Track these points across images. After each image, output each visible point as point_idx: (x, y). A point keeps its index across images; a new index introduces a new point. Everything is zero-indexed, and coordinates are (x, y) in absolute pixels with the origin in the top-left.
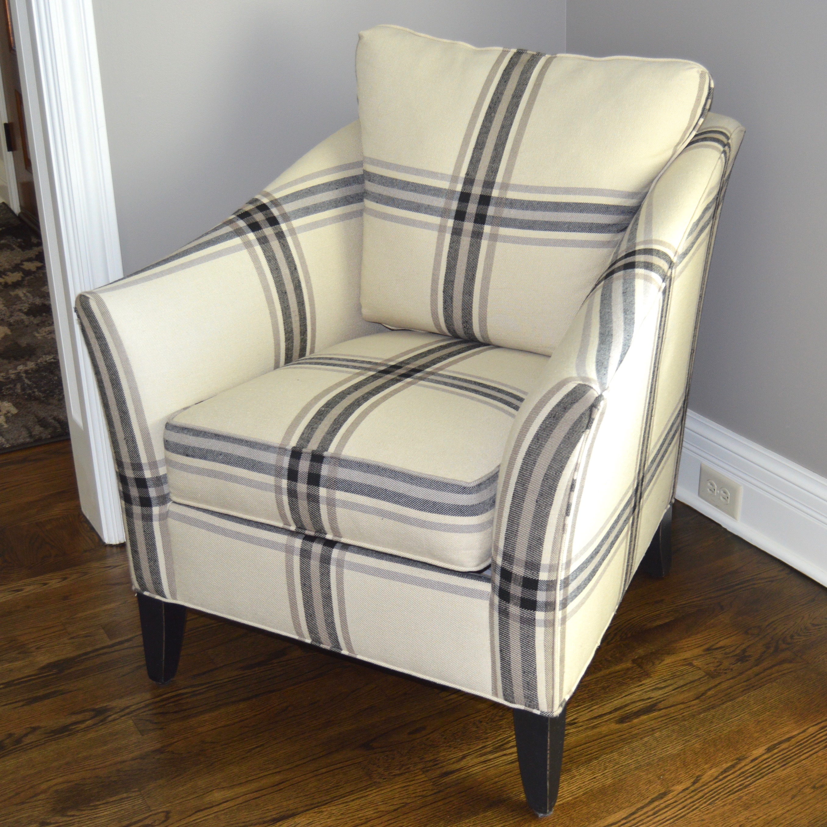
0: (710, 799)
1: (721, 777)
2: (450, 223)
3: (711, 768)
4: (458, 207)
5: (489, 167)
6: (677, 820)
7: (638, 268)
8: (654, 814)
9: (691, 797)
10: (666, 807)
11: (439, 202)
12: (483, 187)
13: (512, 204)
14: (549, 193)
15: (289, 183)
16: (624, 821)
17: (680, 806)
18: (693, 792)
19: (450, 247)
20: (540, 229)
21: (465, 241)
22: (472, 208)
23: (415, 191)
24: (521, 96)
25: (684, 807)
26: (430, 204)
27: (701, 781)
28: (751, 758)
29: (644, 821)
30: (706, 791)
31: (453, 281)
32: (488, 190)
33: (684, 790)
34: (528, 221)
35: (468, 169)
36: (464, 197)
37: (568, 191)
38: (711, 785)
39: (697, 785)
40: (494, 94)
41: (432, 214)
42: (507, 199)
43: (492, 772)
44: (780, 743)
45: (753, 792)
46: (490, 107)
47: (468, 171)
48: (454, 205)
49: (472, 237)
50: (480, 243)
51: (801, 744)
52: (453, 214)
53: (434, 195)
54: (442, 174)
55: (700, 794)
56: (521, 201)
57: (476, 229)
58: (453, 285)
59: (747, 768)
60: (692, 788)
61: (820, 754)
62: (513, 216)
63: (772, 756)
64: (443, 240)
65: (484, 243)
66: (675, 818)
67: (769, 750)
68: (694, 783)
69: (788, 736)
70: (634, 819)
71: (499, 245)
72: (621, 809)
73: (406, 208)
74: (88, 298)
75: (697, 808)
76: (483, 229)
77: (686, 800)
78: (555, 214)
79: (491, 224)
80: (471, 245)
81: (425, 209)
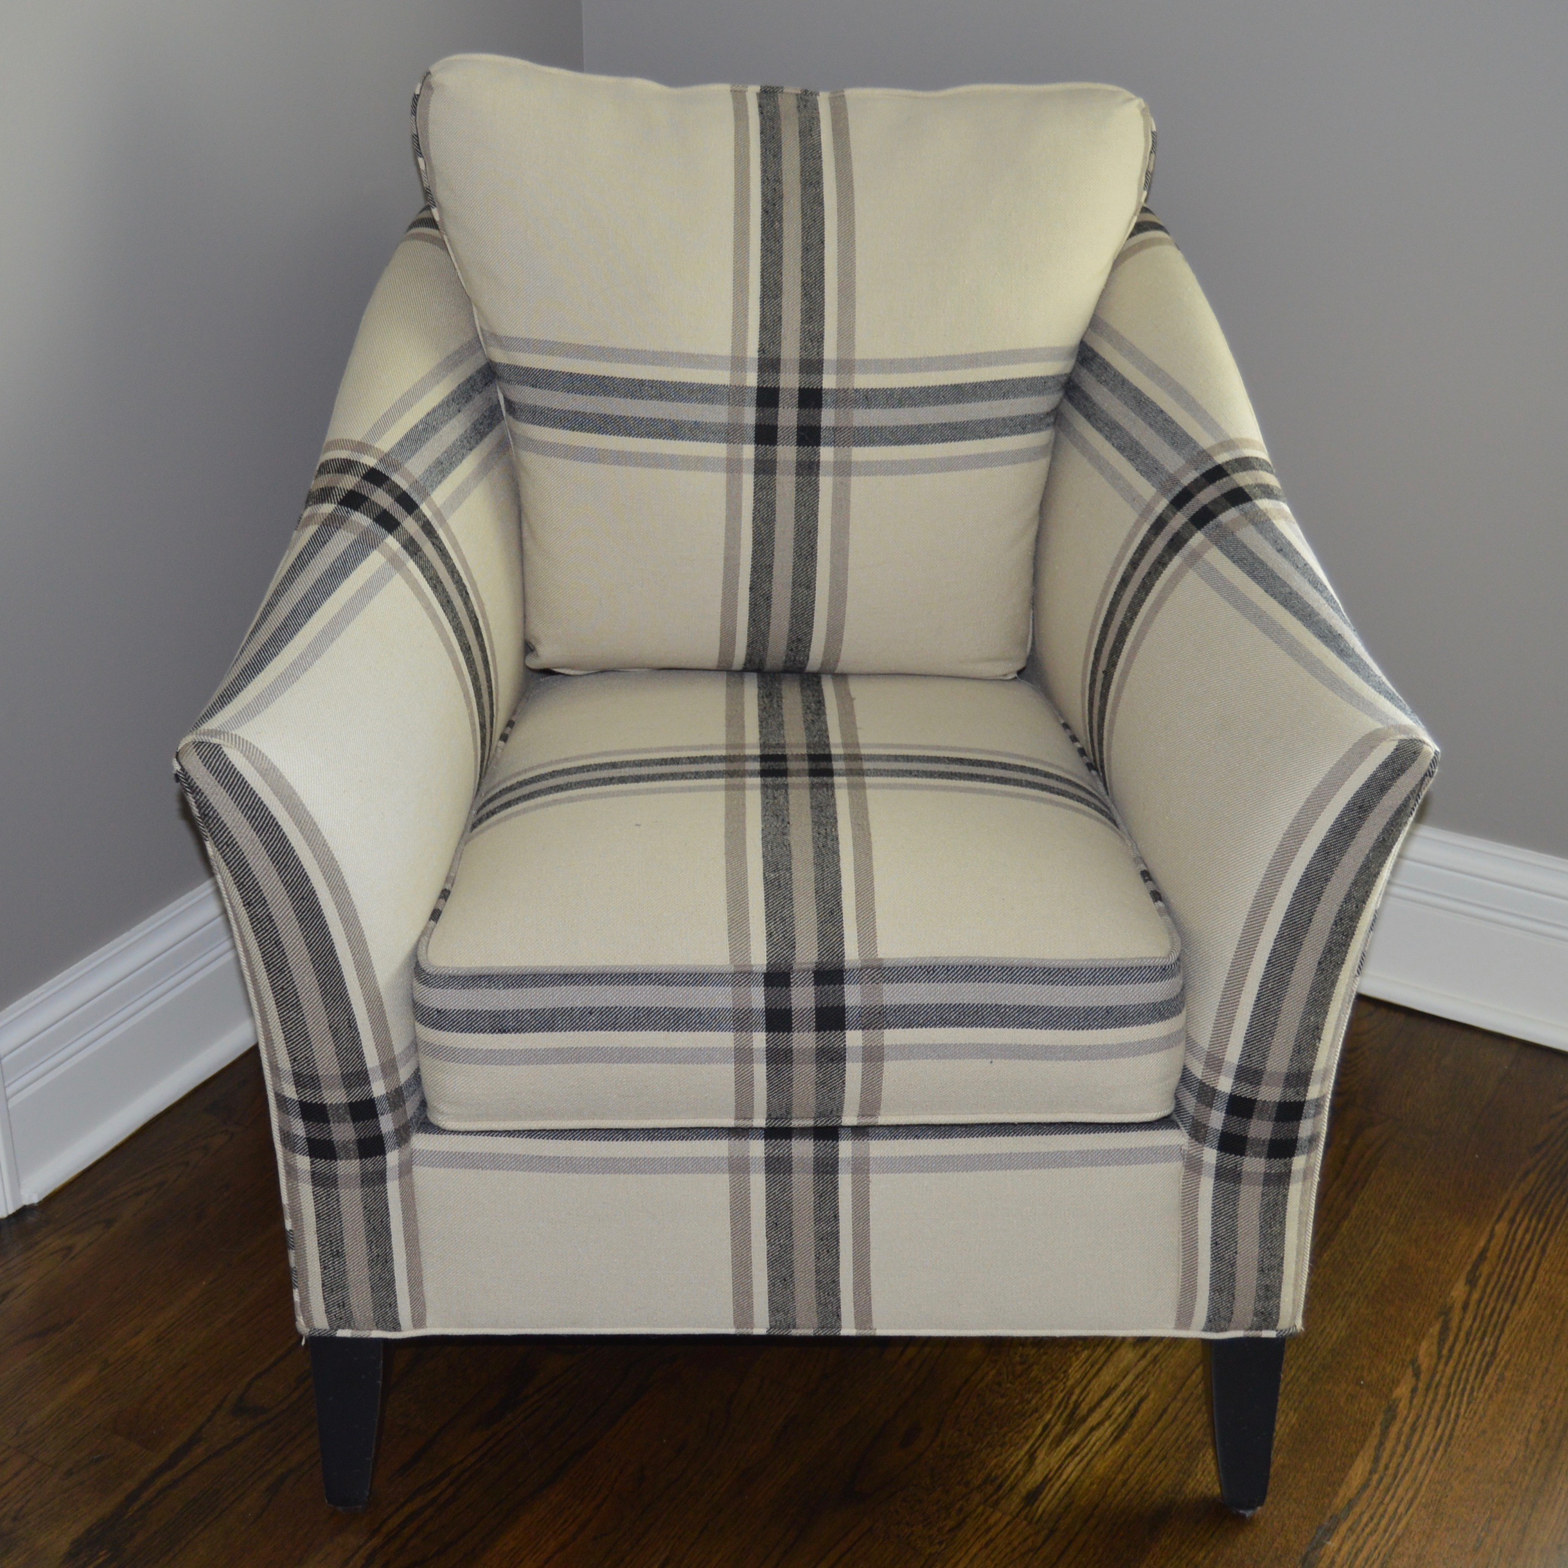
0: (1463, 1394)
1: (1445, 1352)
2: (749, 451)
3: (1417, 1341)
4: (758, 418)
5: (803, 331)
6: (1448, 1444)
7: (1256, 498)
8: (1407, 1448)
9: (1434, 1401)
10: (1413, 1429)
11: (718, 414)
12: (801, 372)
13: (869, 398)
14: (938, 369)
16: (1376, 1477)
17: (1432, 1421)
18: (1427, 1390)
19: (757, 500)
20: (934, 440)
21: (786, 484)
22: (788, 417)
23: (661, 397)
24: (819, 183)
25: (1438, 1421)
26: (699, 419)
27: (1424, 1367)
28: (1458, 1306)
29: (1405, 1465)
30: (1444, 1381)
31: (771, 566)
32: (813, 378)
33: (1414, 1391)
34: (908, 428)
35: (761, 339)
36: (767, 397)
37: (974, 360)
38: (1444, 1371)
39: (1424, 1377)
40: (763, 182)
41: (706, 440)
42: (857, 391)
43: (1101, 1467)
44: (1476, 1266)
45: (1509, 1360)
46: (765, 211)
47: (761, 344)
48: (749, 416)
49: (798, 474)
50: (817, 484)
51: (1507, 1258)
52: (752, 433)
53: (703, 400)
54: (709, 356)
55: (1442, 1391)
56: (884, 390)
57: (805, 458)
58: (771, 572)
59: (1467, 1323)
60: (1421, 1386)
61: (1545, 1265)
62: (875, 423)
63: (1484, 1292)
64: (740, 487)
65: (826, 483)
66: (1443, 1444)
67: (1472, 1282)
68: (1417, 1374)
69: (1476, 1252)
70: (1386, 1467)
71: (857, 483)
72: (1353, 1457)
73: (649, 435)
74: (217, 747)
75: (1457, 1416)
76: (817, 454)
77: (1431, 1408)
78: (959, 407)
79: (834, 443)
80: (799, 490)
81: (691, 430)
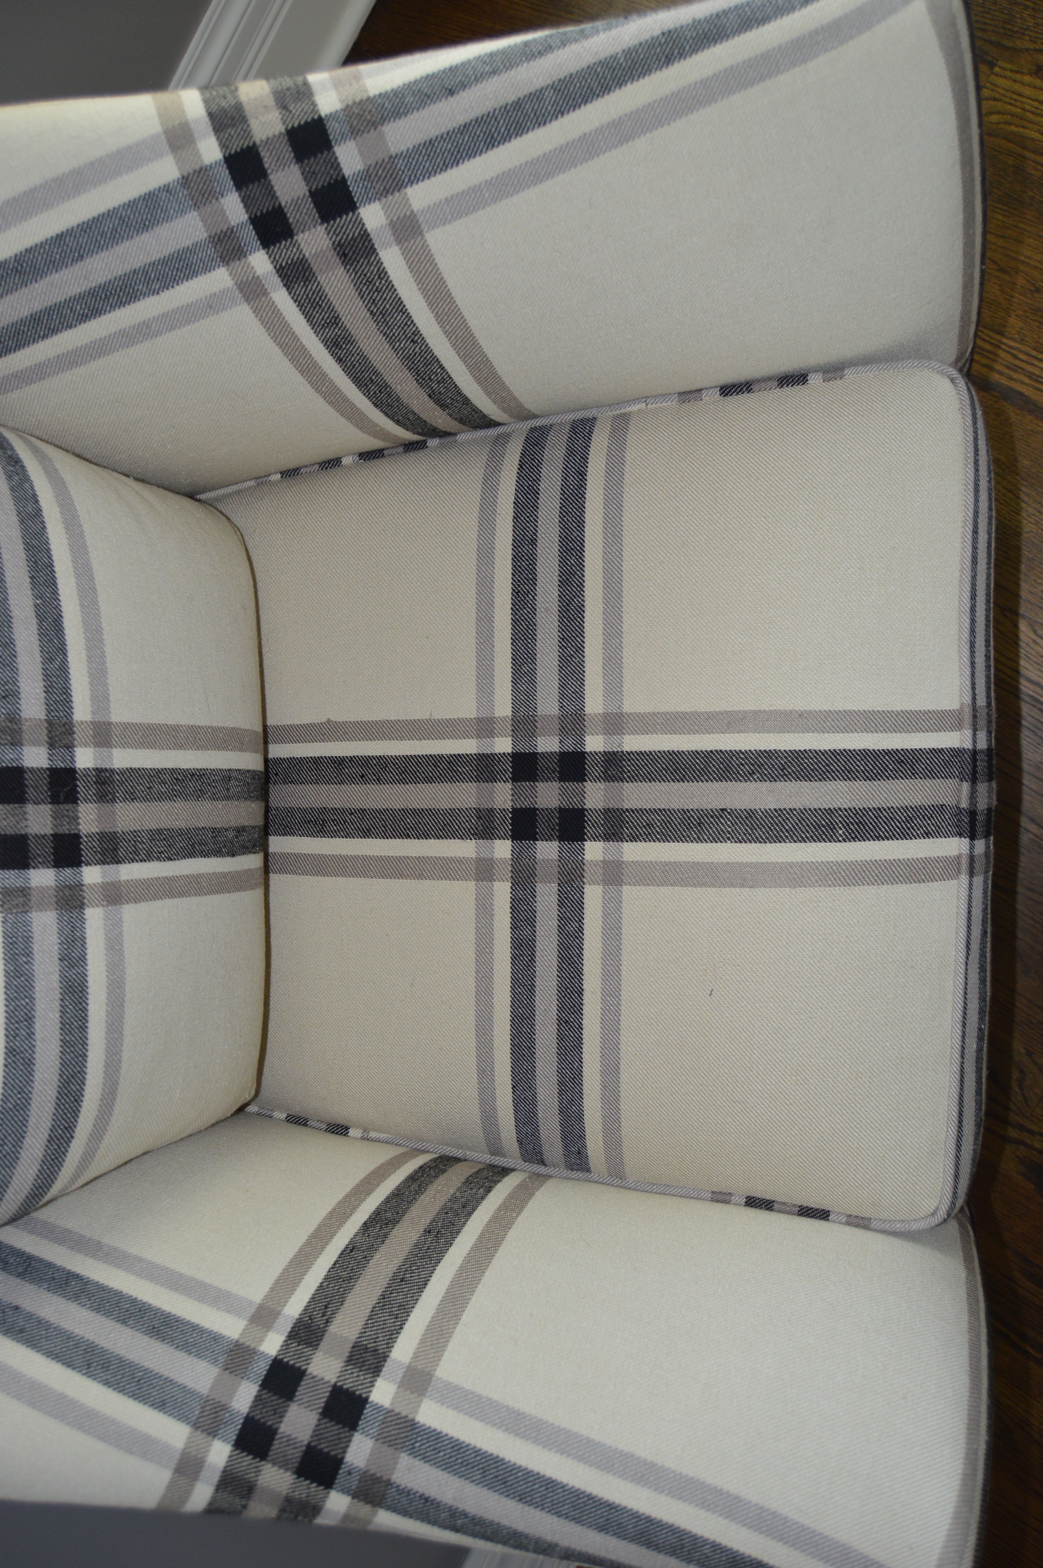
2: (92, 875)
4: (45, 865)
11: (45, 928)
15: (102, 1438)
19: (146, 857)
21: (127, 817)
22: (39, 819)
23: (29, 1019)
36: (15, 854)
41: (83, 939)
48: (42, 878)
49: (113, 800)
50: (123, 772)
52: (68, 872)
53: (28, 954)
57: (92, 790)
65: (120, 760)
71: (118, 713)
76: (85, 772)
79: (70, 748)
81: (71, 966)
